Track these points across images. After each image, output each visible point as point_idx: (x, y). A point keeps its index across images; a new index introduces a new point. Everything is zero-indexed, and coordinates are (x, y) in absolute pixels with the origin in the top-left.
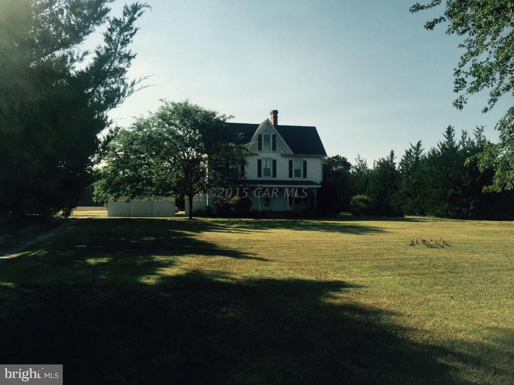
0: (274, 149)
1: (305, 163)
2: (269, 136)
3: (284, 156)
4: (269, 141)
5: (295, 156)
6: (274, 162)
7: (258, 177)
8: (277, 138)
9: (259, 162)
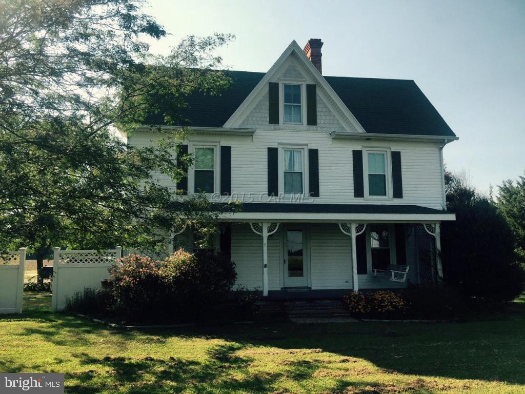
0: (312, 121)
1: (396, 157)
2: (298, 87)
3: (339, 137)
4: (298, 99)
5: (368, 139)
6: (314, 155)
7: (269, 194)
8: (318, 92)
9: (273, 154)
